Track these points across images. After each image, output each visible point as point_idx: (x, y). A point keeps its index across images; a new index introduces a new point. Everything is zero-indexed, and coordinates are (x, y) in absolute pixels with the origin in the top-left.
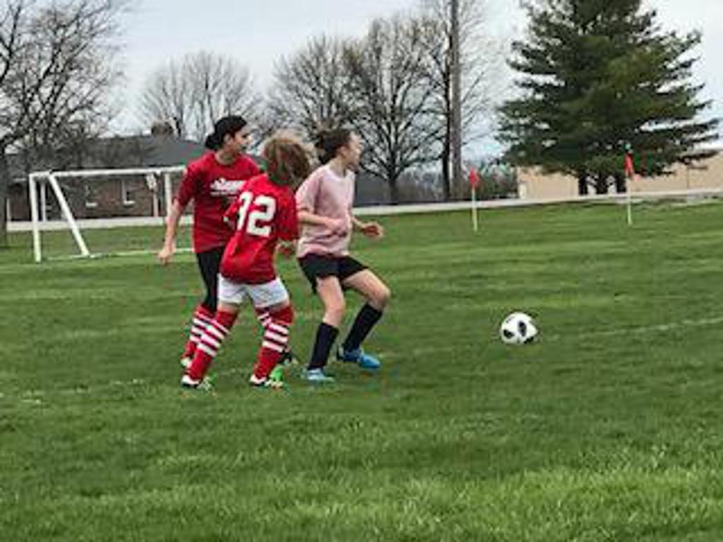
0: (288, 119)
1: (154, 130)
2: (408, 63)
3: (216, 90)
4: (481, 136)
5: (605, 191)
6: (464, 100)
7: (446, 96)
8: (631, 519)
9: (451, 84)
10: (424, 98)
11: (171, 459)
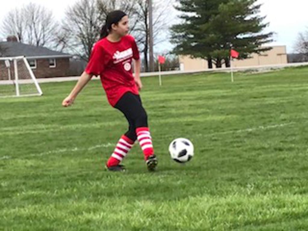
0: (72, 33)
1: (9, 39)
2: (128, 7)
3: (37, 20)
4: (162, 41)
5: (220, 67)
6: (154, 24)
7: (146, 22)
8: (239, 218)
9: (148, 16)
10: (135, 23)
11: (23, 193)
